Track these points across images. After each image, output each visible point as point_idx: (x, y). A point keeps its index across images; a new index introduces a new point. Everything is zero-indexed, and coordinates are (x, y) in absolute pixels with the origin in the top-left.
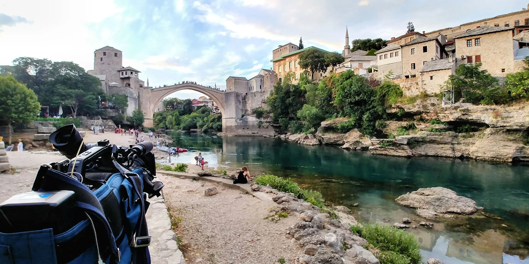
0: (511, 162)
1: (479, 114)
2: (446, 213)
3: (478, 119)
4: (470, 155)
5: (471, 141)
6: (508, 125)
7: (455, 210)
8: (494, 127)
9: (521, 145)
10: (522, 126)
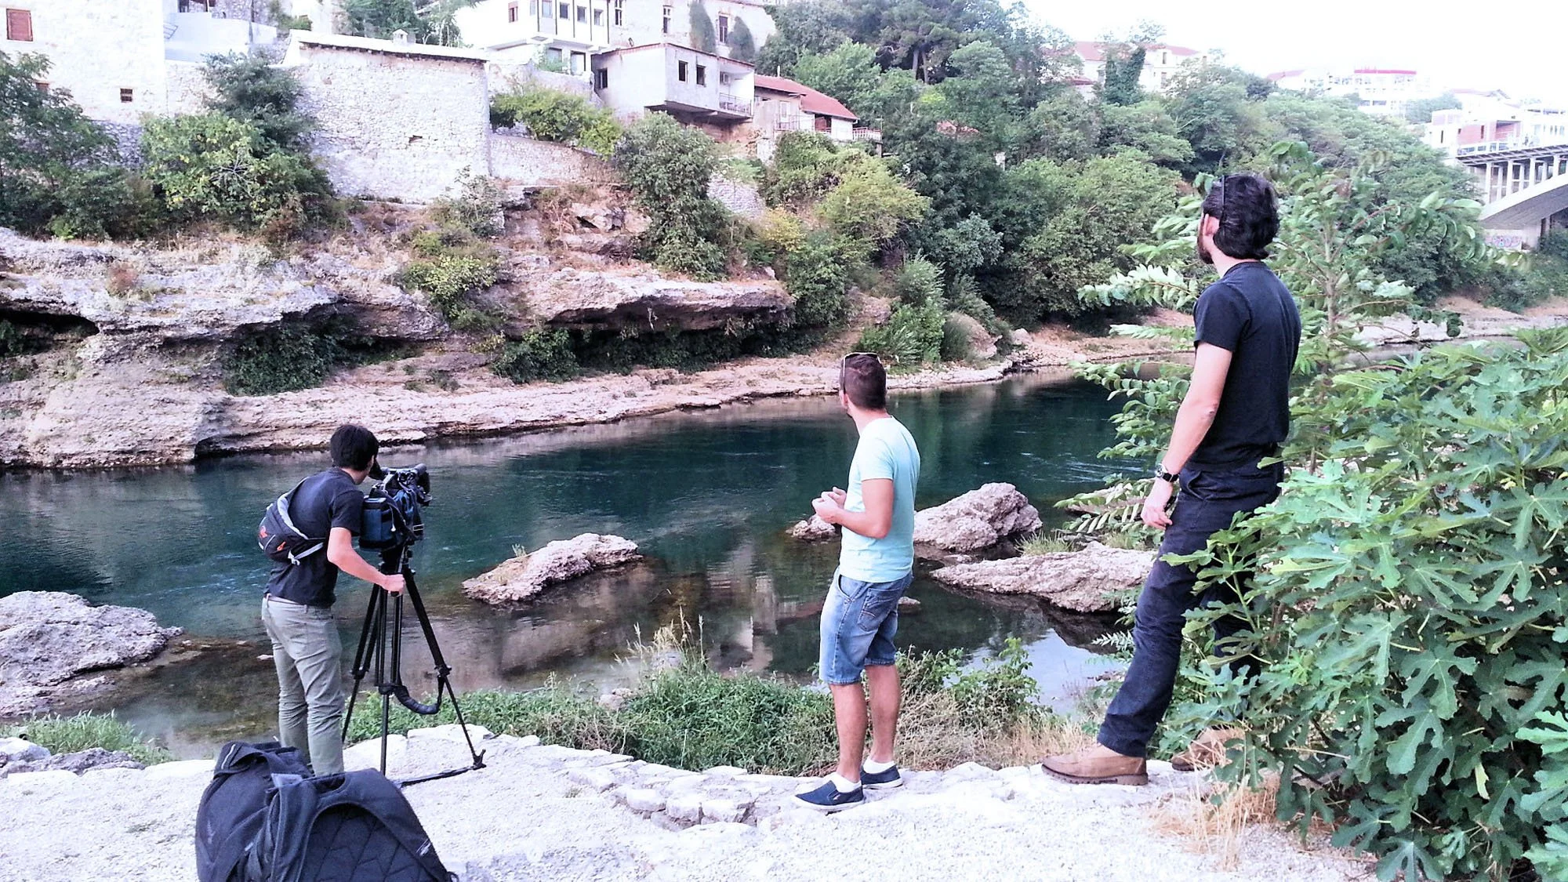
0: (191, 462)
1: (53, 279)
2: (71, 678)
3: (49, 299)
4: (26, 453)
5: (25, 395)
6: (167, 321)
7: (101, 657)
8: (116, 329)
9: (220, 395)
10: (215, 324)
